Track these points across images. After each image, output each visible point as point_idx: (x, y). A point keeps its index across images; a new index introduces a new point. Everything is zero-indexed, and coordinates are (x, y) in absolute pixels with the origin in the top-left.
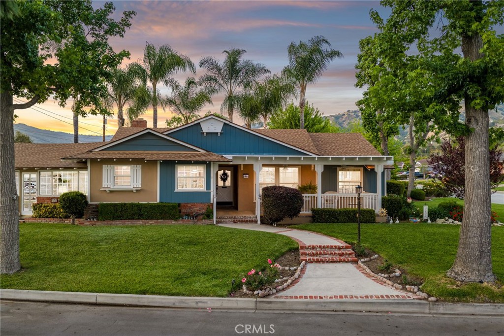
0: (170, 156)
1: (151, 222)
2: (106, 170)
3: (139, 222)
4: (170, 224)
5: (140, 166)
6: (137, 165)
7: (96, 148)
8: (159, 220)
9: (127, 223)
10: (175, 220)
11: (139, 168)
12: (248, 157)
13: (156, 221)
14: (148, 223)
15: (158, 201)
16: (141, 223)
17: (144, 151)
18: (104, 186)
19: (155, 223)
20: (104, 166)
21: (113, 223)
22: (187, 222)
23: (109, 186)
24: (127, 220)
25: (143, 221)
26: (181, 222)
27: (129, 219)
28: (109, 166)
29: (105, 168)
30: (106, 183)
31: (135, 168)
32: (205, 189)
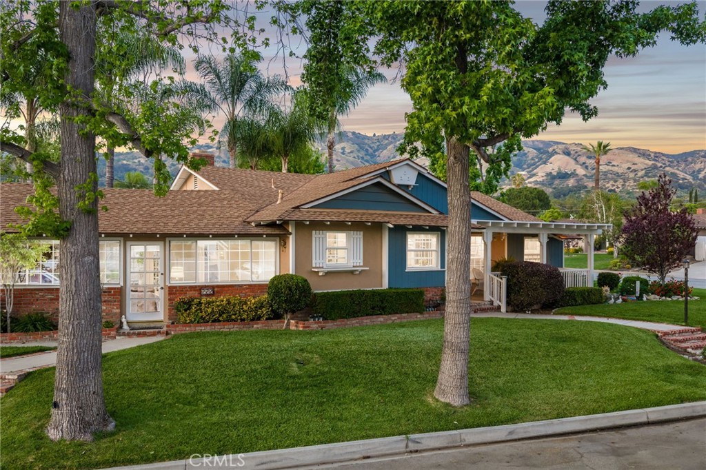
0: (405, 218)
1: (393, 318)
2: (318, 239)
3: (379, 319)
4: (415, 319)
5: (362, 233)
6: (357, 231)
7: (303, 205)
8: (403, 315)
9: (365, 321)
10: (421, 313)
11: (359, 236)
12: (492, 223)
13: (398, 315)
14: (390, 319)
15: (385, 285)
16: (382, 319)
17: (367, 210)
18: (314, 265)
19: (398, 318)
20: (314, 232)
21: (349, 323)
22: (434, 315)
23: (321, 266)
24: (366, 317)
25: (384, 316)
26: (427, 315)
27: (367, 315)
28: (321, 232)
29: (316, 235)
30: (318, 261)
31: (355, 236)
32: (439, 267)
